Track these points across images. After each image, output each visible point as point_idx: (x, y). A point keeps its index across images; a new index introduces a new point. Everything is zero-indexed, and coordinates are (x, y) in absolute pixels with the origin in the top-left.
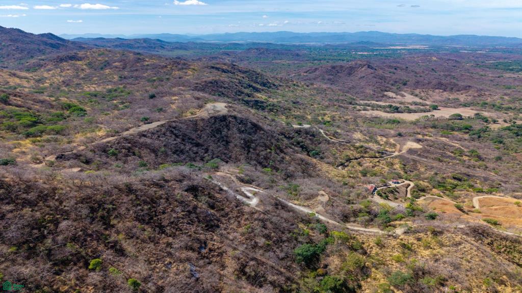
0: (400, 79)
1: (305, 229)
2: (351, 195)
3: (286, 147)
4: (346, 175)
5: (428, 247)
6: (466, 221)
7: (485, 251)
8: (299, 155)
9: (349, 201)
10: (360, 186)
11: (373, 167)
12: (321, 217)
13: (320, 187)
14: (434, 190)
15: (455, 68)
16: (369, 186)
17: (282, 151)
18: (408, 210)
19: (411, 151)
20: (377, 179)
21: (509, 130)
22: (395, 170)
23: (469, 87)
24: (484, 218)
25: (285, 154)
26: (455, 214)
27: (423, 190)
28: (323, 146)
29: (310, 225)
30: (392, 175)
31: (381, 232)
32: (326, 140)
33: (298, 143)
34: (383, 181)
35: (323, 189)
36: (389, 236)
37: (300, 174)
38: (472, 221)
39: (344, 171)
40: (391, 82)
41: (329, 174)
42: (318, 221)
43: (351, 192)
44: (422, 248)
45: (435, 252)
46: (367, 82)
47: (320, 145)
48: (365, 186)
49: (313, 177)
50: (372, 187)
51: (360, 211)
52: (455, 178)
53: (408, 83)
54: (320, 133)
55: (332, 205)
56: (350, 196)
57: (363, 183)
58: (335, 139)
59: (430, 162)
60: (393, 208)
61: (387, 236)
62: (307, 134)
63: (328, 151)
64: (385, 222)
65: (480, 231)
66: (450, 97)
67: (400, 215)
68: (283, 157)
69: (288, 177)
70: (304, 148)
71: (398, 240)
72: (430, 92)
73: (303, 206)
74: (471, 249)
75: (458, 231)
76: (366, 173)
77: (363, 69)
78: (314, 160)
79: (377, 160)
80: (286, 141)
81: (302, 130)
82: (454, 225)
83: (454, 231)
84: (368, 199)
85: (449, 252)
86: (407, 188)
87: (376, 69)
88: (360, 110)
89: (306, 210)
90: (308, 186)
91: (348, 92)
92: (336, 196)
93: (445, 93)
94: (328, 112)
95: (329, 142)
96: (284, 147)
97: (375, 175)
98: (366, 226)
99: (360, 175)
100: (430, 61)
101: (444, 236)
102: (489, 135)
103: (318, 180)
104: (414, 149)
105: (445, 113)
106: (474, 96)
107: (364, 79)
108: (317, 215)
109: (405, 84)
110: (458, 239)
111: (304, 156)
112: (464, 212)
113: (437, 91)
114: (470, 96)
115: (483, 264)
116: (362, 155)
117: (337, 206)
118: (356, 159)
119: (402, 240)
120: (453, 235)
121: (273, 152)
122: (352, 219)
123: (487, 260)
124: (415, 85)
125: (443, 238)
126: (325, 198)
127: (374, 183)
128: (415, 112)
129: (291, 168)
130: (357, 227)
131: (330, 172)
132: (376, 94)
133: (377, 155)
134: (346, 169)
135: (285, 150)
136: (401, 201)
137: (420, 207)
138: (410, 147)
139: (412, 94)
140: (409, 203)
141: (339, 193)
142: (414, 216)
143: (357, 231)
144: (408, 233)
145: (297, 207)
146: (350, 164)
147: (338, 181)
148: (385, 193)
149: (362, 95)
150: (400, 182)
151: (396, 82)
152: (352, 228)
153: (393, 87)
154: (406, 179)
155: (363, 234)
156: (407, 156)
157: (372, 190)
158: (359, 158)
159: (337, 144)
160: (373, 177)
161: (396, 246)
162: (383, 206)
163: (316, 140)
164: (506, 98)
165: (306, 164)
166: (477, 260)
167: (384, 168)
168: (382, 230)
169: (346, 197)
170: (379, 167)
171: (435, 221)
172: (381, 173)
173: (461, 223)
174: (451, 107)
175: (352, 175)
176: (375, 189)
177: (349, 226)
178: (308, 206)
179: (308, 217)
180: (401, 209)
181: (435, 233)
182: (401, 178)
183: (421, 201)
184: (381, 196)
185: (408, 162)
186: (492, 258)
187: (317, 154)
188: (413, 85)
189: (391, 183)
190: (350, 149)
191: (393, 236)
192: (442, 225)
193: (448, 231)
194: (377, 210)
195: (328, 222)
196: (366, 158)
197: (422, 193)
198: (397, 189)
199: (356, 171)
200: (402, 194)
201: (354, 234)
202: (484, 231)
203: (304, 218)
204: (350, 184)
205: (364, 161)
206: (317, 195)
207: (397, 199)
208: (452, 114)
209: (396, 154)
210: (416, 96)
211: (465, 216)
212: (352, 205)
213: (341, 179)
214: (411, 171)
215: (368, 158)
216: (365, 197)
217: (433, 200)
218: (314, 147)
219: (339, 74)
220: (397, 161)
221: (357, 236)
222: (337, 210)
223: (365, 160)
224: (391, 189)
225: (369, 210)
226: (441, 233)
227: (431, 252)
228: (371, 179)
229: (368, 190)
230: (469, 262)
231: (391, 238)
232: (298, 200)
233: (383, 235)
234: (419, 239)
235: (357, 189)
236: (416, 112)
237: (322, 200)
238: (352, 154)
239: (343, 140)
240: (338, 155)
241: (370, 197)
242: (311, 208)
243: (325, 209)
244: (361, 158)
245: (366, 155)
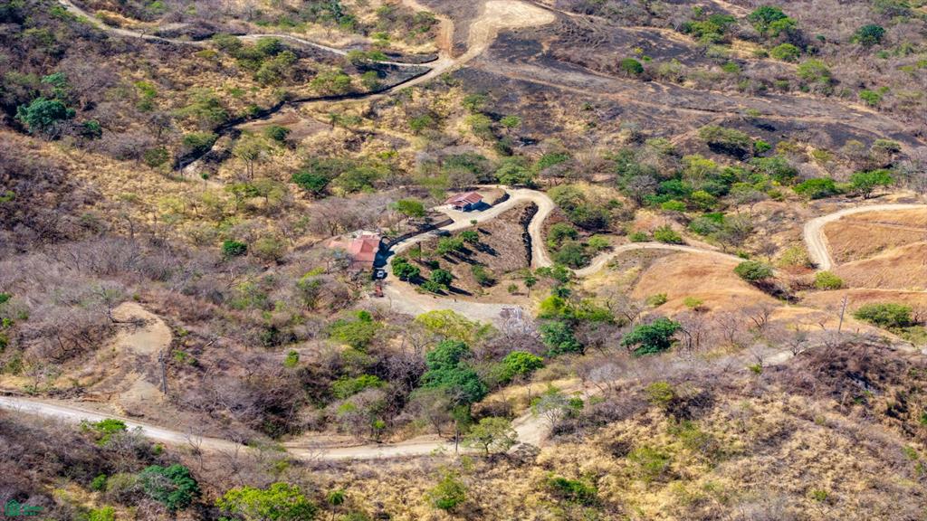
1: (90, 505)
2: (275, 297)
4: (229, 201)
5: (662, 474)
6: (791, 329)
7: (884, 445)
9: (274, 329)
10: (309, 246)
11: (351, 145)
12: (157, 435)
13: (113, 284)
14: (643, 215)
16: (352, 244)
18: (552, 324)
20: (383, 203)
22: (455, 143)
24: (860, 305)
26: (746, 311)
27: (598, 225)
28: (81, 68)
29: (113, 483)
30: (447, 174)
31: (450, 448)
32: (87, 36)
34: (409, 205)
35: (132, 291)
36: (493, 460)
38: (815, 328)
39: (213, 185)
41: (146, 211)
42: (147, 454)
43: (273, 284)
44: (639, 484)
45: (692, 489)
47: (64, 63)
48: (333, 244)
49: (71, 240)
50: (366, 246)
51: (337, 370)
52: (717, 148)
55: (196, 364)
56: (271, 307)
57: (320, 231)
58: (134, 22)
59: (603, 88)
60: (483, 331)
61: (482, 465)
63: (111, 92)
64: (463, 402)
65: (852, 366)
67: (521, 354)
71: (536, 472)
73: (53, 394)
74: (830, 446)
75: (769, 381)
76: (325, 181)
78: (53, 152)
79: (362, 106)
82: (748, 358)
83: (754, 386)
84: (360, 306)
85: (747, 477)
86: (525, 223)
89: (72, 414)
90: (51, 287)
92: (205, 318)
95: (106, 48)
97: (368, 181)
98: (379, 437)
99: (296, 194)
101: (719, 414)
103: (98, 249)
104: (521, 30)
108: (131, 426)
110: (773, 416)
112: (777, 294)
115: (882, 500)
116: (283, 90)
117: (222, 365)
118: (262, 114)
119: (548, 466)
120: (752, 401)
122: (308, 414)
123: (896, 479)
125: (716, 424)
126: (155, 338)
127: (370, 223)
130: (342, 445)
131: (147, 199)
133: (357, 81)
134: (223, 172)
136: (513, 290)
137: (599, 304)
138: (501, 23)
140: (549, 296)
141: (216, 297)
142: (581, 350)
143: (342, 467)
144: (570, 430)
145: (23, 405)
146: (241, 145)
147: (199, 241)
148: (434, 266)
150: (487, 198)
152: (317, 455)
154: (514, 184)
155: (372, 476)
156: (498, 69)
157: (371, 257)
158: (276, 109)
159: (151, 51)
160: (361, 196)
161: (532, 499)
162: (439, 328)
163: (37, 42)
165: (14, 175)
166: (860, 486)
167: (403, 143)
168: (454, 440)
169: (256, 315)
170: (377, 142)
171: (671, 355)
172: (393, 169)
173: (775, 342)
175: (259, 202)
176: (384, 251)
177: (298, 448)
178: (79, 390)
179: (90, 444)
180: (519, 326)
181: (682, 409)
182: (489, 180)
183: (596, 277)
184: (416, 280)
185: (505, 99)
186: (911, 467)
187: (60, 114)
189: (447, 209)
190: (220, 68)
191: (509, 459)
192: (700, 369)
193: (729, 389)
194: (411, 350)
195: (196, 452)
196: (310, 106)
197: (595, 240)
198: (483, 239)
199: (274, 177)
200: (512, 259)
201: (331, 486)
202: (867, 359)
203: (74, 454)
204: (261, 244)
205: (304, 121)
206: (111, 328)
207: (491, 283)
209: (445, 64)
211: (786, 311)
212: (294, 348)
213: (207, 226)
214: (527, 141)
215: (320, 104)
216: (343, 300)
217: (648, 260)
218: (31, 78)
220: (453, 99)
221: (351, 491)
222: (229, 385)
223: (305, 114)
224: (458, 240)
225: (373, 360)
226: (704, 402)
227: (680, 492)
228: (354, 205)
229: (353, 260)
230: (831, 502)
231: (503, 466)
232: (16, 372)
233: (464, 461)
234: (620, 450)
235: (296, 267)
237: (144, 350)
238: (236, 92)
239: (176, 26)
240: (164, 106)
241: (365, 293)
242: (94, 399)
243: (164, 389)
244: (285, 109)
245: (303, 91)
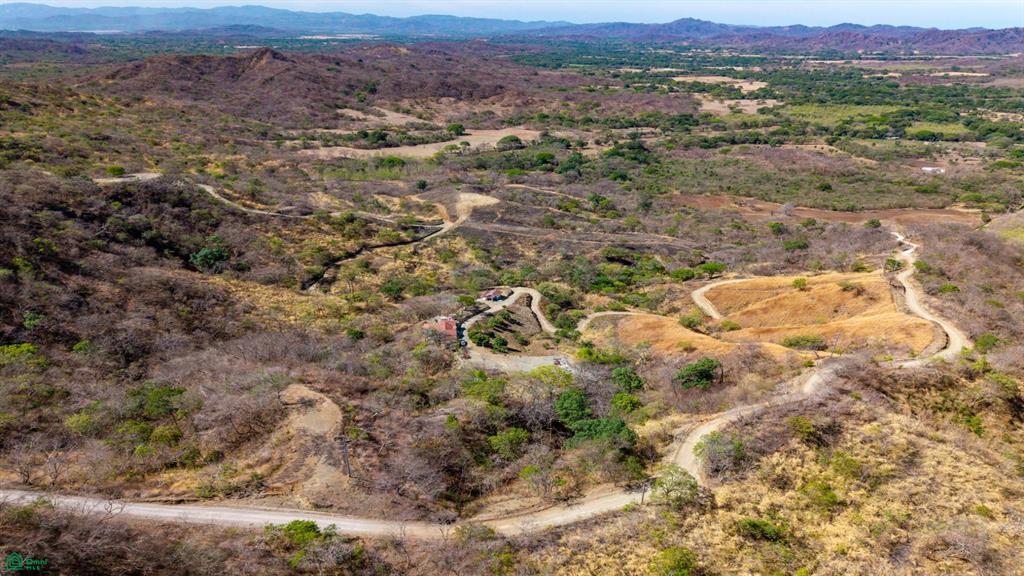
0: (359, 81)
3: (84, 252)
4: (343, 305)
8: (153, 272)
10: (405, 329)
11: (410, 269)
13: (277, 370)
14: (588, 297)
15: (451, 62)
16: (436, 325)
17: (69, 268)
19: (478, 213)
20: (443, 300)
21: (618, 154)
22: (467, 266)
23: (501, 87)
25: (86, 274)
27: (568, 303)
28: (231, 232)
30: (472, 281)
32: (233, 214)
33: (135, 233)
34: (460, 300)
35: (293, 374)
37: (178, 336)
39: (330, 297)
40: (342, 88)
41: (288, 315)
46: (285, 90)
47: (220, 229)
48: (424, 326)
50: (447, 326)
52: (611, 260)
53: (379, 88)
54: (202, 191)
58: (262, 206)
59: (538, 233)
62: (157, 201)
63: (254, 245)
66: (477, 111)
70: (163, 247)
71: (720, 515)
72: (434, 105)
76: (400, 291)
77: (263, 62)
78: (218, 280)
79: (409, 249)
80: (76, 230)
81: (132, 189)
84: (459, 368)
86: (529, 305)
87: (293, 61)
88: (294, 149)
90: (222, 378)
91: (247, 115)
93: (461, 104)
94: (212, 157)
95: (247, 220)
96: (74, 251)
97: (428, 289)
99: (384, 299)
100: (396, 55)
102: (594, 168)
103: (258, 342)
104: (482, 207)
105: (487, 139)
106: (517, 106)
107: (276, 83)
108: (323, 523)
109: (373, 91)
111: (172, 271)
113: (444, 99)
114: (509, 105)
116: (361, 241)
118: (351, 255)
119: (729, 507)
124: (395, 90)
126: (325, 418)
127: (444, 311)
128: (424, 142)
131: (287, 308)
132: (317, 113)
133: (403, 235)
134: (333, 289)
135: (81, 262)
136: (547, 346)
138: (472, 204)
139: (397, 110)
140: (577, 349)
147: (329, 331)
148: (492, 334)
149: (284, 117)
150: (503, 293)
151: (350, 86)
153: (348, 98)
154: (513, 284)
155: (585, 547)
156: (479, 226)
157: (453, 332)
158: (358, 252)
159: (275, 222)
160: (427, 297)
163: (200, 218)
164: (572, 104)
165: (190, 297)
167: (439, 268)
170: (424, 267)
172: (439, 281)
174: (487, 128)
175: (362, 305)
176: (459, 328)
181: (818, 438)
182: (497, 283)
183: (589, 333)
184: (489, 345)
185: (488, 241)
187: (220, 258)
188: (390, 91)
189: (484, 301)
190: (320, 230)
196: (378, 250)
197: (573, 312)
198: (512, 316)
199: (368, 290)
200: (531, 327)
204: (372, 331)
205: (377, 258)
206: (283, 411)
207: (525, 343)
208: (499, 139)
209: (448, 226)
210: (408, 112)
213: (333, 322)
214: (508, 263)
215: (385, 249)
217: (613, 322)
218: (198, 239)
219: (205, 77)
220: (459, 243)
223: (377, 254)
224: (499, 318)
225: (513, 413)
228: (424, 303)
229: (442, 336)
236: (427, 143)
237: (318, 431)
238: (333, 243)
239: (289, 208)
240: (290, 252)
241: (457, 356)
244: (364, 252)
245: (374, 241)
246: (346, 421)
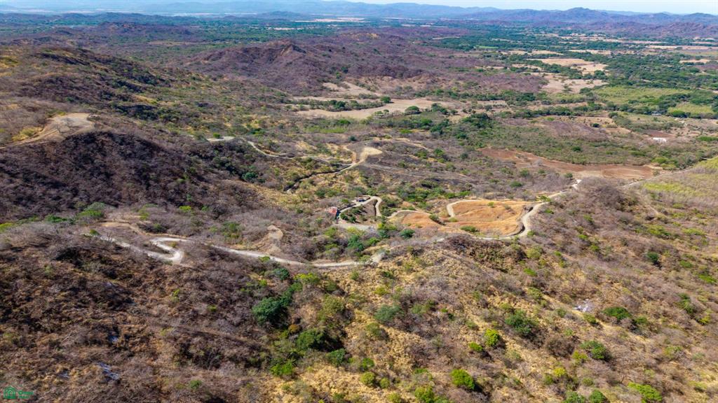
0: (339, 65)
1: (260, 279)
2: (310, 224)
3: (206, 172)
4: (298, 199)
5: (410, 271)
6: (444, 232)
7: (469, 263)
8: (228, 182)
9: (310, 232)
10: (319, 211)
11: (330, 185)
12: (278, 260)
13: (267, 221)
14: (405, 203)
15: (400, 47)
16: (330, 210)
17: (200, 179)
18: (381, 231)
19: (370, 159)
20: (338, 200)
21: (470, 121)
22: (356, 185)
23: (421, 71)
24: (462, 226)
25: (206, 181)
26: (432, 227)
27: (393, 205)
28: (259, 165)
29: (266, 273)
30: (355, 192)
31: (355, 263)
32: (261, 156)
33: (223, 164)
34: (345, 200)
35: (272, 222)
36: (366, 266)
37: (236, 207)
38: (450, 232)
39: (294, 195)
40: (328, 69)
41: (276, 201)
42: (275, 265)
43: (310, 220)
44: (405, 273)
45: (419, 274)
46: (297, 71)
47: (255, 163)
48: (325, 210)
49: (255, 209)
50: (334, 211)
51: (326, 243)
52: (424, 186)
53: (349, 69)
54: (250, 146)
55: (289, 241)
56: (309, 226)
57: (322, 207)
58: (273, 153)
59: (394, 170)
60: (363, 233)
61: (363, 267)
62: (231, 150)
63: (268, 171)
64: (359, 251)
65: (460, 242)
66: (402, 86)
67: (374, 239)
68: (205, 187)
69: (219, 214)
70: (232, 170)
71: (377, 270)
72: (378, 81)
73: (251, 249)
74: (455, 263)
75: (439, 246)
76: (323, 194)
77: (288, 52)
78: (252, 186)
79: (333, 175)
80: (203, 163)
81: (222, 144)
82: (433, 240)
83: (434, 247)
84: (332, 226)
85: (433, 271)
86: (375, 205)
87: (304, 52)
88: (296, 111)
89: (256, 255)
90: (251, 222)
91: (274, 86)
92: (292, 229)
93: (395, 80)
94: (254, 116)
95: (266, 160)
96: (203, 172)
97: (334, 194)
98: (337, 260)
99: (316, 197)
100: (370, 39)
101: (425, 254)
102: (451, 130)
103: (264, 212)
104: (373, 156)
105: (399, 107)
106: (428, 83)
107: (292, 66)
108: (271, 258)
109: (346, 71)
110: (440, 255)
111: (234, 182)
112: (440, 223)
113: (385, 78)
114: (423, 83)
115: (469, 278)
116: (313, 171)
117: (296, 242)
118: (307, 177)
119: (381, 268)
120: (434, 251)
121: (187, 182)
122: (318, 254)
123: (473, 272)
124: (358, 71)
125: (424, 257)
126: (278, 235)
127: (335, 205)
128: (365, 107)
129: (221, 201)
130: (327, 262)
131: (277, 199)
132: (312, 86)
133: (331, 168)
134: (297, 192)
135: (205, 177)
136: (371, 222)
137: (394, 226)
138: (368, 154)
139: (357, 84)
140: (381, 224)
141: (295, 224)
142: (389, 237)
143: (327, 268)
144: (387, 258)
145: (243, 253)
146: (301, 185)
147: (290, 209)
148: (351, 216)
149: (293, 88)
150: (365, 199)
151: (333, 68)
152: (320, 265)
153: (331, 76)
154: (372, 195)
155: (335, 270)
156: (367, 165)
157: (335, 214)
158: (310, 176)
159: (278, 160)
160: (333, 198)
161: (377, 277)
162: (353, 232)
163: (248, 158)
164: (461, 82)
165: (242, 192)
166: (463, 274)
167: (343, 185)
168: (356, 261)
169: (305, 229)
170: (337, 184)
171: (412, 239)
172: (341, 191)
173: (440, 236)
174: (405, 98)
175: (306, 199)
176: (338, 212)
177: (316, 264)
178: (258, 249)
179: (261, 263)
180: (373, 231)
181: (416, 253)
182: (365, 194)
183: (393, 219)
184: (347, 219)
185: (370, 173)
186: (477, 269)
187: (254, 177)
188: (355, 72)
189: (355, 201)
190: (296, 165)
191: (371, 266)
192: (420, 243)
193: (428, 248)
194: (345, 237)
195: (289, 265)
196: (319, 175)
197: (392, 209)
198: (364, 209)
199: (310, 193)
200: (371, 214)
201: (324, 273)
202: (464, 240)
203: (256, 266)
204: (307, 210)
205: (318, 179)
206: (267, 232)
207: (366, 220)
208: (408, 106)
209: (354, 164)
210: (363, 86)
211: (443, 227)
212: (315, 237)
213: (293, 206)
214: (375, 184)
215: (322, 174)
216: (328, 224)
217: (406, 214)
218: (246, 167)
219: (256, 60)
220: (356, 173)
221: (329, 275)
222: (297, 247)
223: (318, 177)
224: (357, 209)
225: (335, 240)
226: (421, 251)
227: (415, 275)
228: (331, 200)
229: (330, 214)
230: (456, 278)
231: (369, 268)
232: (241, 244)
233: (359, 266)
234: (400, 264)
235: (315, 216)
236: (367, 108)
237: (275, 238)
238: (300, 171)
239: (284, 154)
240: (282, 174)
241: (333, 223)
242: (262, 251)
243: (281, 248)
244: (313, 176)
245: (318, 171)
246: (284, 236)
